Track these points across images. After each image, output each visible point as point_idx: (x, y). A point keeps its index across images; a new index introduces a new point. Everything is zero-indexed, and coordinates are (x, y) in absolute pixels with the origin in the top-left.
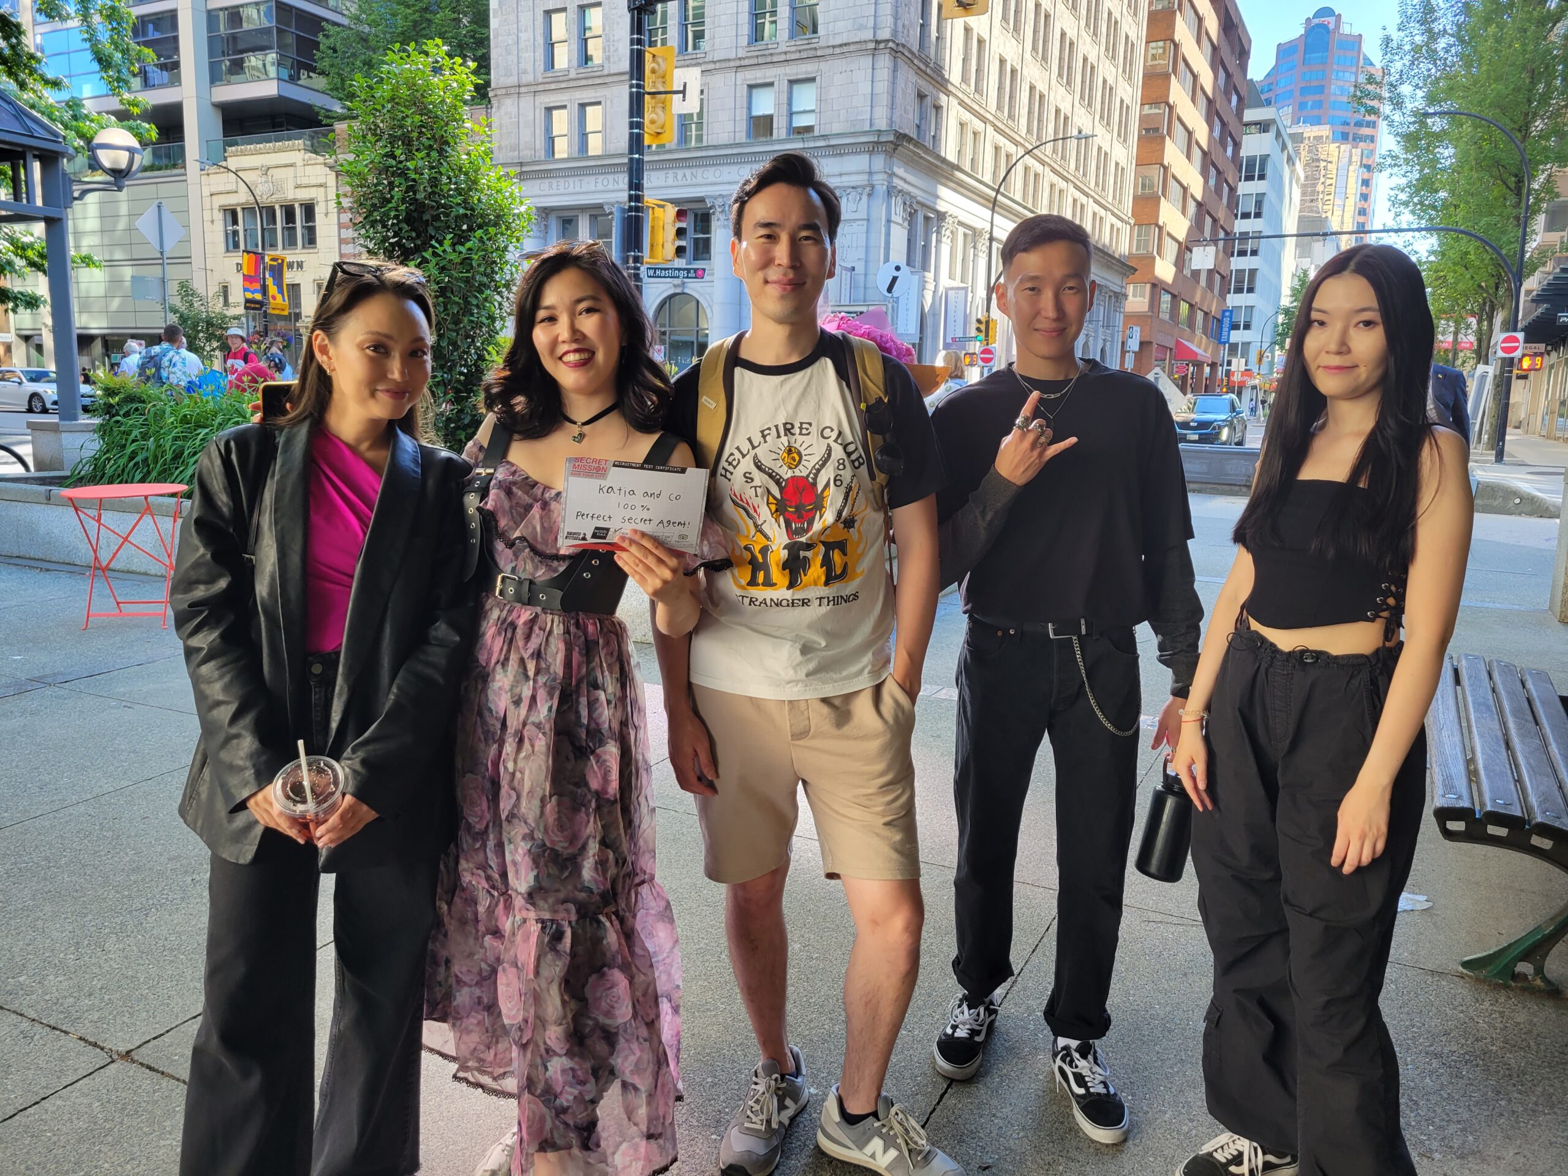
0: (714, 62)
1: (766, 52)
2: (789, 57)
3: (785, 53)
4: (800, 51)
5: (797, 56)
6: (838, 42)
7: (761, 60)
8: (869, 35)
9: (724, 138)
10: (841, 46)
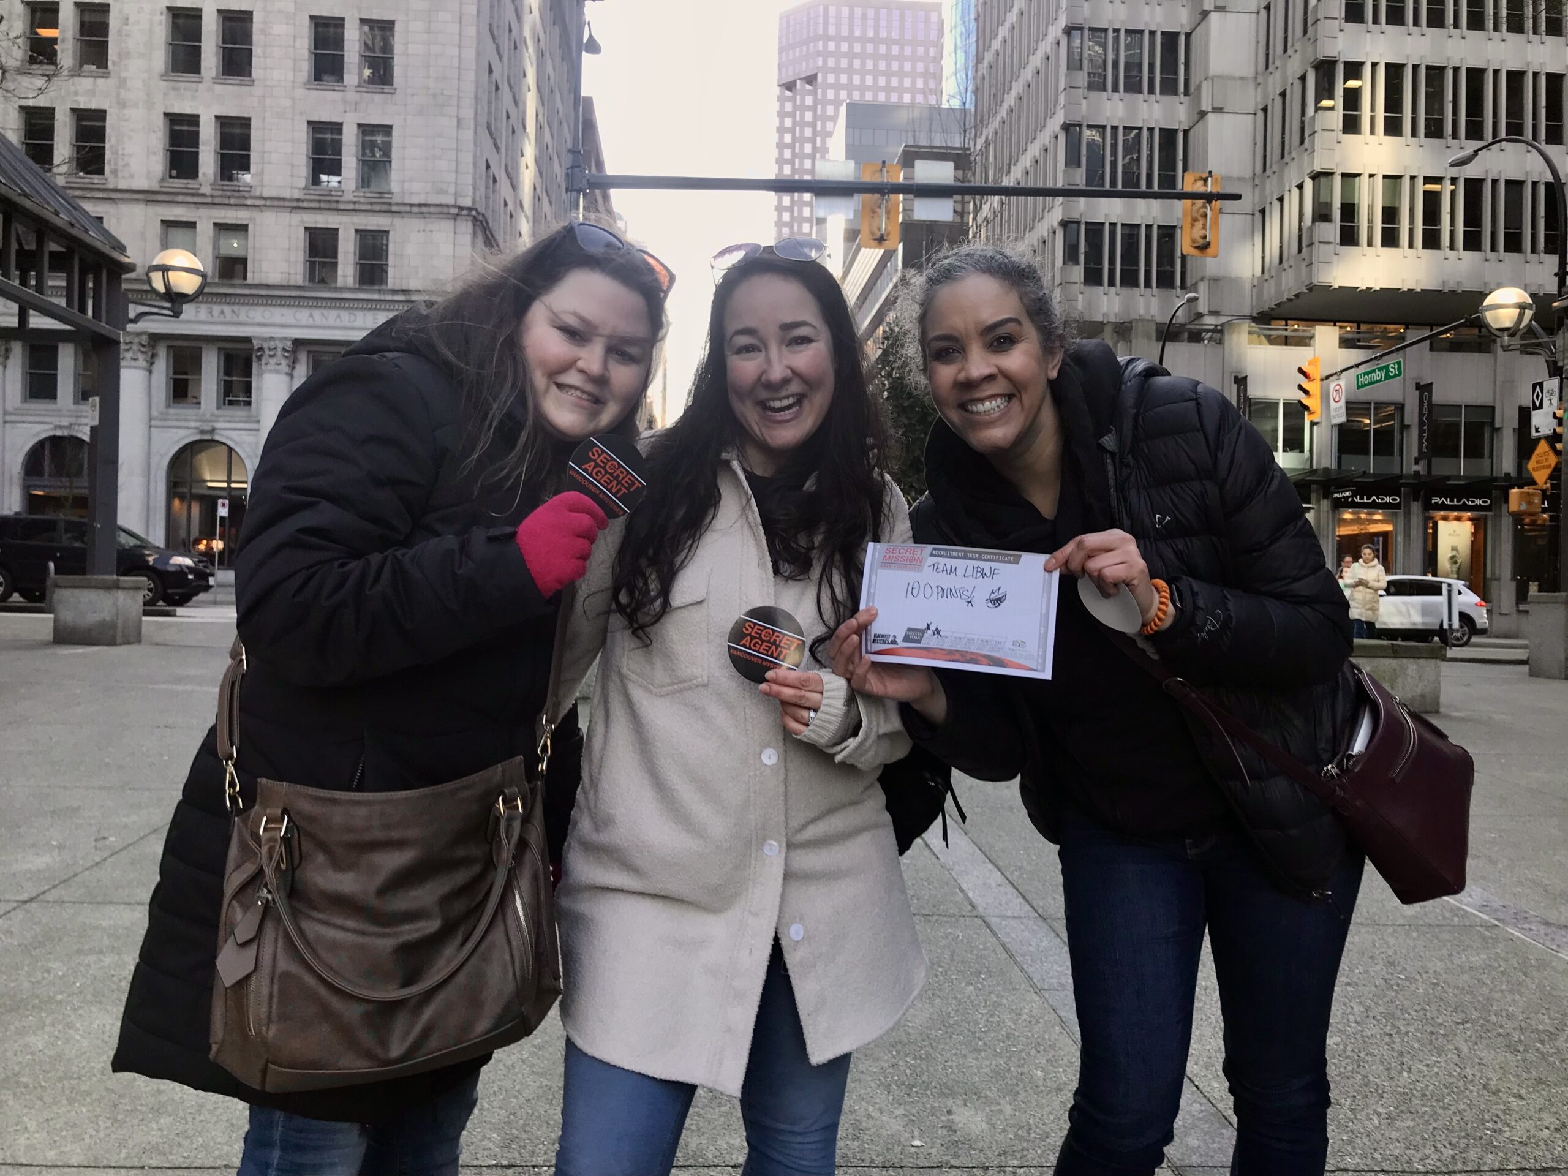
0: (265, 199)
1: (329, 198)
2: (357, 207)
3: (355, 203)
4: (372, 204)
5: (368, 207)
6: (416, 200)
7: (323, 205)
8: (449, 200)
9: (274, 278)
10: (420, 205)
